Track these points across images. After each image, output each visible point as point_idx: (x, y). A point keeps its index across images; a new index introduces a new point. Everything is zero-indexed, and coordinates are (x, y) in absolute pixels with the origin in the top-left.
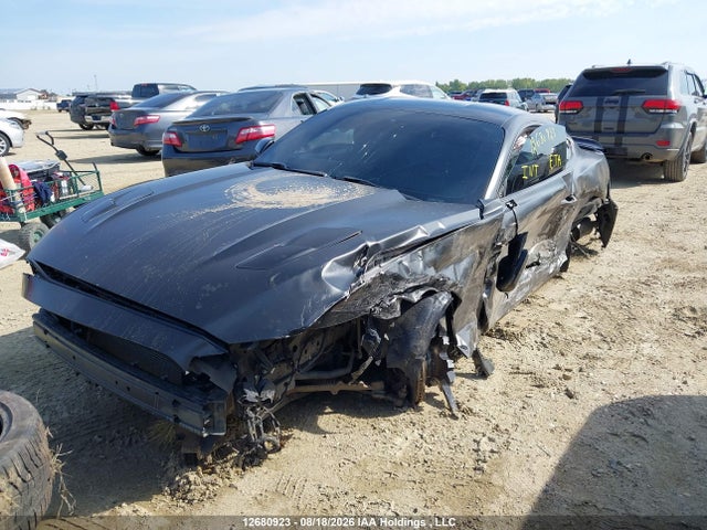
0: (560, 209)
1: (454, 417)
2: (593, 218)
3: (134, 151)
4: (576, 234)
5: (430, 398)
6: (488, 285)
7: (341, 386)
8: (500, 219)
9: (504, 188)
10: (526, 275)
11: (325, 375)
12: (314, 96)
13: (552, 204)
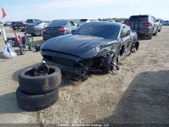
0: (129, 42)
1: (114, 75)
2: (134, 45)
3: (30, 35)
4: (132, 48)
5: (110, 73)
6: (118, 54)
7: (95, 70)
8: (120, 42)
9: (121, 37)
10: (124, 54)
11: (93, 69)
12: (74, 22)
13: (128, 41)
